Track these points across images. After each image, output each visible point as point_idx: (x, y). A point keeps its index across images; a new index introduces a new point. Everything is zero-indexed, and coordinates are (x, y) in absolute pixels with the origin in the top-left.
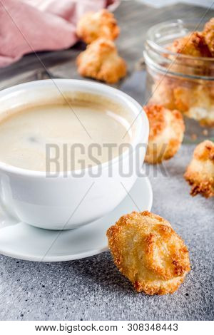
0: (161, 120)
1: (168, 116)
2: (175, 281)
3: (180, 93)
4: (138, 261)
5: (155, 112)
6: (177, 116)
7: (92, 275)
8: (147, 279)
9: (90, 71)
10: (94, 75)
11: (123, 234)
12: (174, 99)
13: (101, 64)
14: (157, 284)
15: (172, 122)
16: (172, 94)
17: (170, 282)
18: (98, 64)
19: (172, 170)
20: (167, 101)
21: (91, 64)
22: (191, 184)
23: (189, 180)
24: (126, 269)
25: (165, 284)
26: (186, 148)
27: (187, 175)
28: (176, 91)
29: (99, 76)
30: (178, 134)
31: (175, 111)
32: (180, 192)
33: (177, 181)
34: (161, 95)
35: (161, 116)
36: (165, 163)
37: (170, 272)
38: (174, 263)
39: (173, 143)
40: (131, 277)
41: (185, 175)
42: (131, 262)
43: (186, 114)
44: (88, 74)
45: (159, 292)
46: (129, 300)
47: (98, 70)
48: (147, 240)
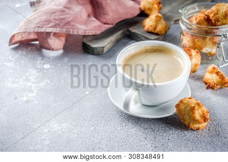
1: (194, 52)
2: (205, 124)
3: (198, 41)
4: (190, 117)
6: (197, 52)
8: (193, 124)
9: (151, 29)
10: (153, 31)
12: (195, 44)
13: (156, 26)
14: (197, 126)
15: (195, 55)
16: (194, 42)
17: (202, 125)
19: (196, 78)
20: (191, 44)
21: (151, 26)
22: (206, 84)
23: (205, 82)
24: (184, 120)
25: (200, 126)
27: (204, 80)
28: (196, 40)
29: (156, 32)
30: (198, 61)
31: (196, 50)
32: (201, 87)
33: (199, 83)
34: (188, 41)
35: (191, 53)
37: (202, 121)
38: (204, 117)
39: (196, 65)
40: (186, 123)
42: (187, 117)
43: (201, 51)
44: (150, 31)
45: (198, 129)
46: (186, 132)
47: (155, 29)
48: (193, 109)
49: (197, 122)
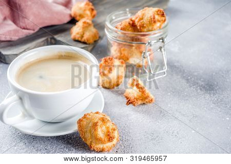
1: (117, 62)
2: (109, 144)
3: (124, 50)
4: (91, 135)
5: (109, 61)
6: (122, 63)
7: (70, 144)
8: (96, 144)
9: (78, 37)
10: (80, 39)
11: (84, 123)
12: (121, 54)
14: (101, 146)
16: (120, 51)
17: (107, 144)
18: (82, 33)
20: (119, 54)
21: (78, 34)
22: (128, 98)
23: (126, 97)
24: (86, 139)
25: (105, 146)
28: (122, 49)
29: (83, 40)
31: (121, 60)
34: (116, 51)
35: (112, 63)
37: (106, 140)
38: (109, 135)
40: (88, 143)
41: (124, 94)
42: (88, 135)
43: (128, 61)
44: (77, 39)
45: (102, 150)
47: (82, 37)
48: (95, 125)
49: (99, 140)
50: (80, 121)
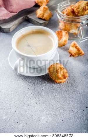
0: (62, 35)
1: (64, 33)
2: (64, 80)
4: (55, 76)
5: (60, 33)
6: (67, 33)
7: (44, 79)
8: (58, 80)
9: (40, 16)
10: (42, 18)
11: (52, 69)
12: (66, 27)
13: (44, 15)
14: (60, 81)
15: (65, 35)
17: (63, 80)
18: (43, 14)
19: (65, 49)
20: (64, 27)
21: (41, 14)
22: (70, 53)
24: (53, 78)
25: (62, 81)
26: (69, 41)
27: (69, 51)
28: (66, 25)
30: (67, 39)
31: (66, 32)
32: (67, 55)
33: (66, 52)
34: (62, 25)
35: (62, 34)
36: (63, 47)
37: (63, 78)
38: (64, 76)
39: (65, 41)
40: (54, 79)
42: (54, 76)
43: (69, 32)
45: (61, 83)
46: (53, 85)
47: (43, 16)
48: (57, 71)
49: (60, 79)
50: (49, 69)
